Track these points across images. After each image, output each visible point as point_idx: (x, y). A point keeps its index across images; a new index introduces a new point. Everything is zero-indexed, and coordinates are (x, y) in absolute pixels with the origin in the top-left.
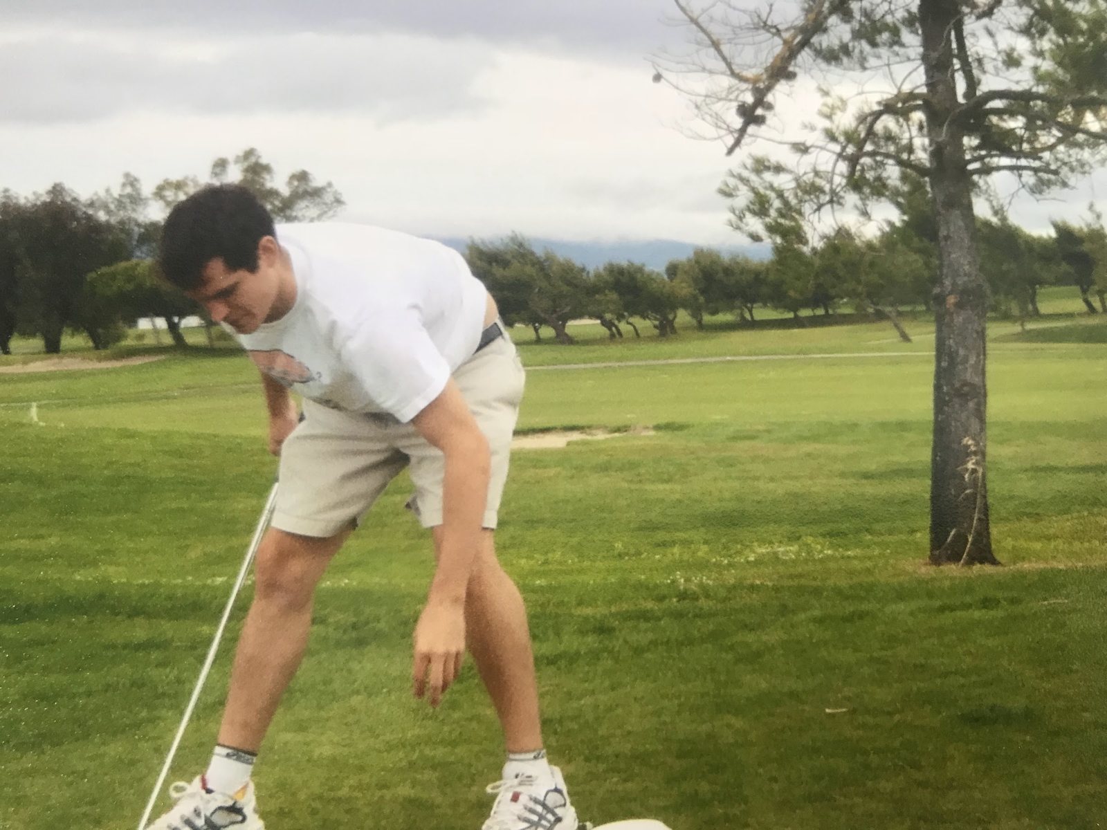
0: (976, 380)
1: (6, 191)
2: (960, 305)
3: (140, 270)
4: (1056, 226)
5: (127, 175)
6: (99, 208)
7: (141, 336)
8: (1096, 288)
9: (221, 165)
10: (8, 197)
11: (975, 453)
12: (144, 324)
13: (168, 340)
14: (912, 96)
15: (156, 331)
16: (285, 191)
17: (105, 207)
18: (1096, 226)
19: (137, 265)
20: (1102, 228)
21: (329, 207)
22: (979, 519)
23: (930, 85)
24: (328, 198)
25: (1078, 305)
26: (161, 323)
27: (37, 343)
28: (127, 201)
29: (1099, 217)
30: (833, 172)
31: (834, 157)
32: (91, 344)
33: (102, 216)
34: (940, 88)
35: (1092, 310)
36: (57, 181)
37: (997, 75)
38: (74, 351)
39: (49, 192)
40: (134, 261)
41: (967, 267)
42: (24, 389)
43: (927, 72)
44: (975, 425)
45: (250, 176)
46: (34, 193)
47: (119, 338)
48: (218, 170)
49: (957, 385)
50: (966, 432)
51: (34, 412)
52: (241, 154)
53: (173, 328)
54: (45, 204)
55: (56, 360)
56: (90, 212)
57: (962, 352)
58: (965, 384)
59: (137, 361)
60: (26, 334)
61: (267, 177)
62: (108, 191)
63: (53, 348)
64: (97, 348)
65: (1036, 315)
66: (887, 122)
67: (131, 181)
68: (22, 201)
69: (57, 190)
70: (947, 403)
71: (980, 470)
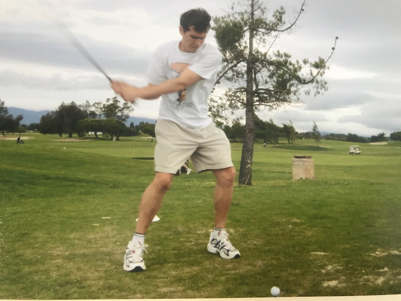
0: (251, 148)
1: (63, 102)
2: (249, 132)
3: (89, 120)
4: (284, 125)
5: (87, 101)
6: (81, 107)
7: (89, 135)
8: (291, 138)
9: (108, 100)
10: (63, 104)
11: (250, 163)
12: (90, 133)
13: (95, 136)
14: (243, 88)
15: (92, 135)
16: (122, 107)
17: (82, 106)
18: (291, 125)
19: (88, 120)
20: (292, 126)
21: (131, 111)
22: (249, 177)
23: (248, 86)
24: (131, 109)
25: (287, 142)
26: (93, 133)
27: (68, 135)
28: (87, 106)
29: (292, 123)
30: (226, 104)
31: (226, 100)
32: (78, 136)
33: (82, 109)
34: (249, 87)
35: (290, 143)
36: (73, 101)
37: (262, 85)
38: (74, 137)
39: (71, 103)
40: (88, 119)
41: (251, 125)
42: (64, 144)
43: (247, 84)
44: (250, 157)
45: (114, 102)
46: (68, 103)
47: (84, 135)
48: (108, 101)
49: (247, 148)
50: (248, 158)
51: (65, 148)
52: (113, 97)
53: (96, 134)
54: (70, 105)
55: (71, 139)
56: (80, 108)
57: (249, 142)
58: (249, 148)
59: (87, 140)
60: (66, 133)
61: (119, 103)
62: (83, 104)
63: (70, 136)
64: (80, 137)
65: (278, 143)
66: (238, 94)
67: (88, 102)
68: (66, 105)
69: (73, 103)
70: (245, 152)
71: (251, 167)
